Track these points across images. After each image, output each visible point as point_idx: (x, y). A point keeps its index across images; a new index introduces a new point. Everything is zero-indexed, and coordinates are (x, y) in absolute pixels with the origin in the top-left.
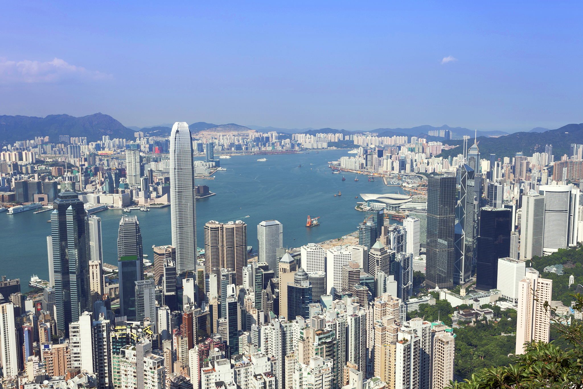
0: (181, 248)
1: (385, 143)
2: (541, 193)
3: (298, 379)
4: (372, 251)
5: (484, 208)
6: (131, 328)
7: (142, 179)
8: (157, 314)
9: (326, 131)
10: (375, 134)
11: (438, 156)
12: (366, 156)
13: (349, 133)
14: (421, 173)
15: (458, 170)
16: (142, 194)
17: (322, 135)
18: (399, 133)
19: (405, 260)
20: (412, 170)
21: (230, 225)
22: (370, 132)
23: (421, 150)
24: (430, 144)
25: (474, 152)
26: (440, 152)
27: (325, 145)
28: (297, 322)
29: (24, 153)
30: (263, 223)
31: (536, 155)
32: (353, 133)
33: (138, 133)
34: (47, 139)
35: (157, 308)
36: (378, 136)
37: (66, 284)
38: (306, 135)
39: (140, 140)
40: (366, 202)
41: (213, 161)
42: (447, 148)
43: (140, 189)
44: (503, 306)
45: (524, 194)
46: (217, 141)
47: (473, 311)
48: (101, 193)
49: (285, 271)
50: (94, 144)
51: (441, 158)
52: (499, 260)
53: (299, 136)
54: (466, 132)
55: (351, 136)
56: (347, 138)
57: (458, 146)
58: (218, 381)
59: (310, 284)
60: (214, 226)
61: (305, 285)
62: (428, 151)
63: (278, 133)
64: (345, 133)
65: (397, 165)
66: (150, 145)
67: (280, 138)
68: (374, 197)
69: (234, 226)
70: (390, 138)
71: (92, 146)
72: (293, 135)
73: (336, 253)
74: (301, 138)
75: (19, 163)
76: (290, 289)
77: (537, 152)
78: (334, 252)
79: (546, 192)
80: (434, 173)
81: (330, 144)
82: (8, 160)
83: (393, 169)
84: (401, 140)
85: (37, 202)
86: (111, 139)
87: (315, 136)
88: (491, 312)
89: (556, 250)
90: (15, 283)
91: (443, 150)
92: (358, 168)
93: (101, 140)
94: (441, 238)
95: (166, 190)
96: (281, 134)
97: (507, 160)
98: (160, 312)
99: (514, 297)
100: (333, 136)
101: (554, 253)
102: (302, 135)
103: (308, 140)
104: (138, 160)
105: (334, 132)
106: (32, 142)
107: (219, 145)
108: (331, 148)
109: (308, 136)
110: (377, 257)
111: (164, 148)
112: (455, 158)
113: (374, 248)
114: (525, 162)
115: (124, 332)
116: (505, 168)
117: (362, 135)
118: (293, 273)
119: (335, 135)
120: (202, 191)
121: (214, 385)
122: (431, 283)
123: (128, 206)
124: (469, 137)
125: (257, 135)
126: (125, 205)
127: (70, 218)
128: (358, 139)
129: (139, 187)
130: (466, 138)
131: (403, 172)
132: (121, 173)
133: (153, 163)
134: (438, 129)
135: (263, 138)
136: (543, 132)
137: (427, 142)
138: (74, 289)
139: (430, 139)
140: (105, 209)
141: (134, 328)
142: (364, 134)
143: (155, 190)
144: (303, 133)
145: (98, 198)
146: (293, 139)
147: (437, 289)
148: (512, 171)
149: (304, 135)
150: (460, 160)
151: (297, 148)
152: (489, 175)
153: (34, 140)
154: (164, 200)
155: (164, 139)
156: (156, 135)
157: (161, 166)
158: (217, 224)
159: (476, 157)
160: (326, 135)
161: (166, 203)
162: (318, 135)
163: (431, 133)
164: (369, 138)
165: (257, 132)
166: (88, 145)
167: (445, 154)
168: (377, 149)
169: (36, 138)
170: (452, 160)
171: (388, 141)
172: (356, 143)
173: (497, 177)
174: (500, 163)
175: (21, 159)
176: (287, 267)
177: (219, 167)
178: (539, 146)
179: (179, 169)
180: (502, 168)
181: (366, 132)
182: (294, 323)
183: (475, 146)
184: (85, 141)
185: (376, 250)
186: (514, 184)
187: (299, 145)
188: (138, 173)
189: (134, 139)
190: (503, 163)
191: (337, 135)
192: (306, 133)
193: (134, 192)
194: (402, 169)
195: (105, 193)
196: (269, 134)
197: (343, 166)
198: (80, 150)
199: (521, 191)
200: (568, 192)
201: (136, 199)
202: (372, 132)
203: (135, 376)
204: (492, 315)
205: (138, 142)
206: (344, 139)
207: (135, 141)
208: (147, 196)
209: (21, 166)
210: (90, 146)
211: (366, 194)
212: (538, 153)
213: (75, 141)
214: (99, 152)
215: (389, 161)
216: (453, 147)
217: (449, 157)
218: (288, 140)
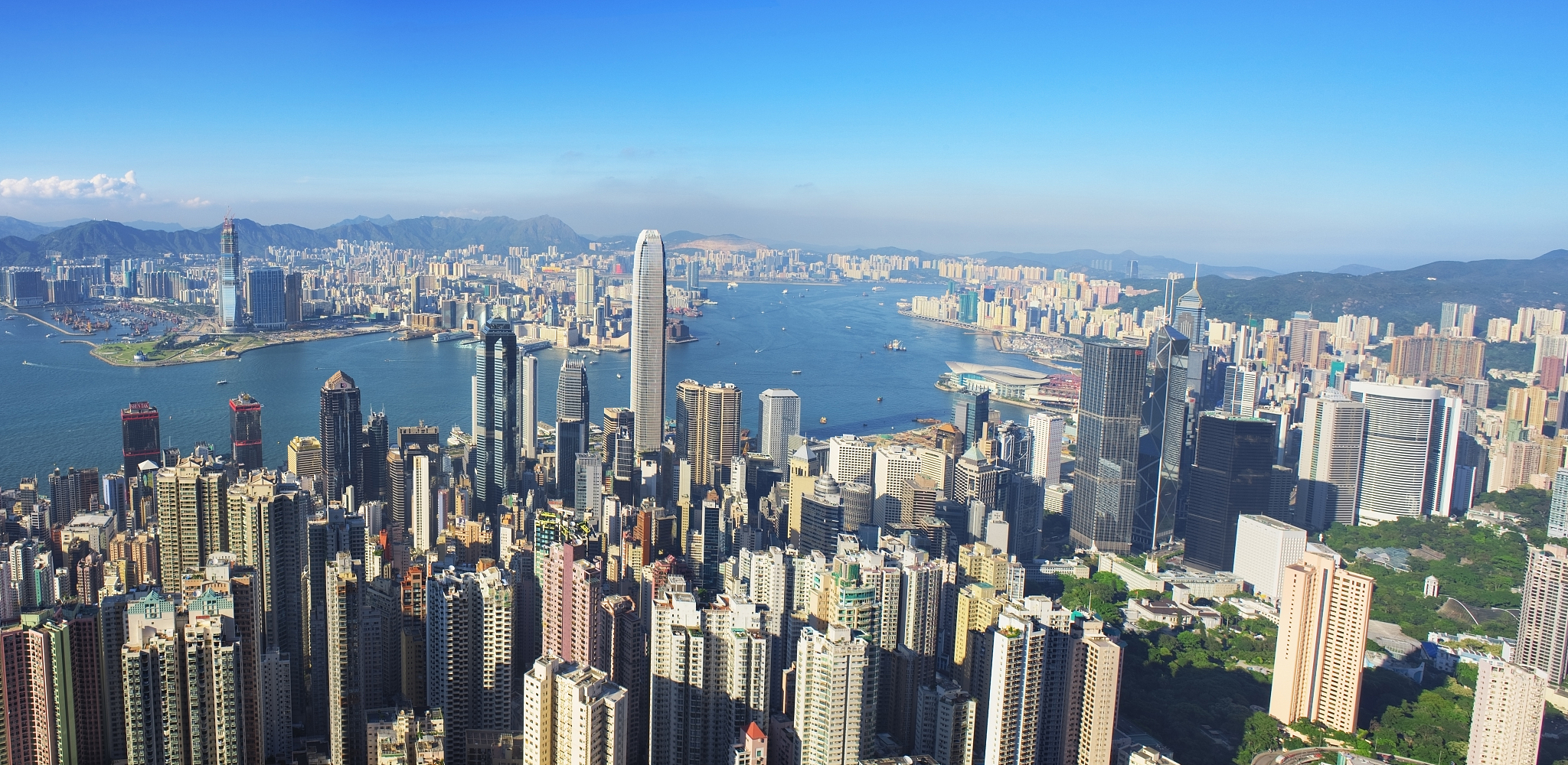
0: (643, 414)
1: (1000, 277)
2: (1356, 396)
3: (806, 652)
4: (961, 462)
5: (1208, 413)
6: (562, 518)
7: (595, 309)
8: (603, 504)
9: (889, 251)
10: (980, 261)
11: (1109, 307)
13: (931, 257)
14: (1072, 336)
15: (1153, 335)
16: (594, 329)
17: (881, 258)
18: (1030, 261)
20: (1054, 328)
21: (716, 388)
22: (971, 256)
23: (1073, 294)
24: (1093, 283)
25: (1191, 303)
26: (1116, 300)
27: (885, 274)
28: (813, 560)
29: (454, 265)
30: (770, 392)
31: (1344, 320)
32: (940, 257)
33: (593, 243)
34: (481, 247)
35: (603, 496)
36: (987, 265)
37: (490, 442)
40: (958, 376)
41: (697, 289)
42: (1130, 292)
43: (592, 322)
44: (1247, 609)
45: (1311, 396)
46: (704, 260)
47: (1173, 606)
48: (542, 325)
49: (800, 472)
50: (538, 257)
51: (1117, 311)
52: (1241, 517)
53: (840, 258)
54: (1175, 265)
55: (934, 261)
56: (926, 265)
57: (1153, 291)
58: (675, 623)
59: (842, 501)
60: (691, 387)
61: (833, 500)
62: (1087, 295)
64: (923, 256)
65: (1021, 317)
66: (610, 261)
68: (973, 369)
69: (722, 391)
70: (1010, 270)
71: (535, 259)
72: (829, 256)
73: (892, 457)
74: (841, 261)
75: (449, 278)
76: (806, 503)
77: (1349, 313)
78: (888, 455)
79: (1367, 395)
80: (1100, 337)
81: (894, 274)
82: (436, 273)
83: (1013, 322)
84: (1033, 273)
85: (465, 329)
86: (558, 250)
87: (868, 258)
88: (1216, 615)
89: (1392, 518)
90: (433, 432)
91: (1121, 296)
92: (944, 317)
93: (547, 251)
94: (1107, 458)
95: (627, 327)
97: (1270, 324)
98: (607, 502)
99: (1274, 595)
100: (901, 260)
101: (1384, 523)
102: (845, 257)
104: (592, 281)
105: (903, 253)
107: (708, 266)
108: (897, 280)
110: (971, 474)
111: (627, 267)
112: (1146, 314)
113: (964, 459)
114: (1316, 333)
115: (552, 522)
116: (1265, 339)
117: (954, 261)
118: (814, 478)
119: (904, 259)
120: (679, 333)
121: (669, 628)
122: (1082, 537)
123: (575, 346)
124: (1181, 276)
125: (769, 253)
126: (572, 344)
127: (499, 354)
128: (946, 268)
129: (591, 320)
130: (1174, 276)
131: (1033, 330)
132: (568, 298)
133: (612, 287)
136: (1364, 273)
137: (1087, 281)
138: (499, 449)
139: (1094, 275)
140: (547, 345)
141: (565, 520)
142: (960, 260)
143: (614, 325)
144: (848, 254)
145: (538, 330)
146: (829, 261)
147: (1094, 549)
148: (1282, 346)
149: (848, 257)
150: (1158, 318)
151: (834, 277)
152: (1228, 350)
153: (467, 248)
154: (622, 341)
155: (629, 254)
156: (617, 248)
157: (622, 292)
158: (694, 385)
159: (1196, 315)
160: (888, 258)
161: (626, 346)
162: (874, 258)
163: (1096, 265)
164: (969, 266)
165: (770, 249)
166: (530, 257)
167: (1124, 304)
168: (983, 287)
169: (469, 246)
170: (1140, 317)
171: (1005, 274)
173: (1246, 356)
174: (1253, 329)
175: (451, 273)
176: (805, 467)
177: (706, 298)
178: (1356, 302)
179: (645, 298)
180: (1259, 339)
181: (964, 256)
182: (807, 560)
183: (1194, 291)
184: (527, 252)
185: (969, 461)
186: (1286, 373)
187: (838, 272)
188: (592, 299)
190: (1260, 330)
191: (908, 259)
192: (852, 254)
193: (584, 326)
194: (1032, 325)
195: (546, 324)
197: (916, 311)
198: (519, 264)
199: (1305, 388)
200: (1430, 401)
201: (587, 337)
202: (975, 256)
203: (560, 587)
204: (1218, 622)
206: (921, 265)
208: (602, 332)
209: (451, 281)
210: (533, 260)
211: (958, 364)
212: (1351, 316)
213: (514, 251)
214: (544, 268)
215: (1007, 309)
216: (1144, 292)
217: (1135, 311)
218: (819, 263)
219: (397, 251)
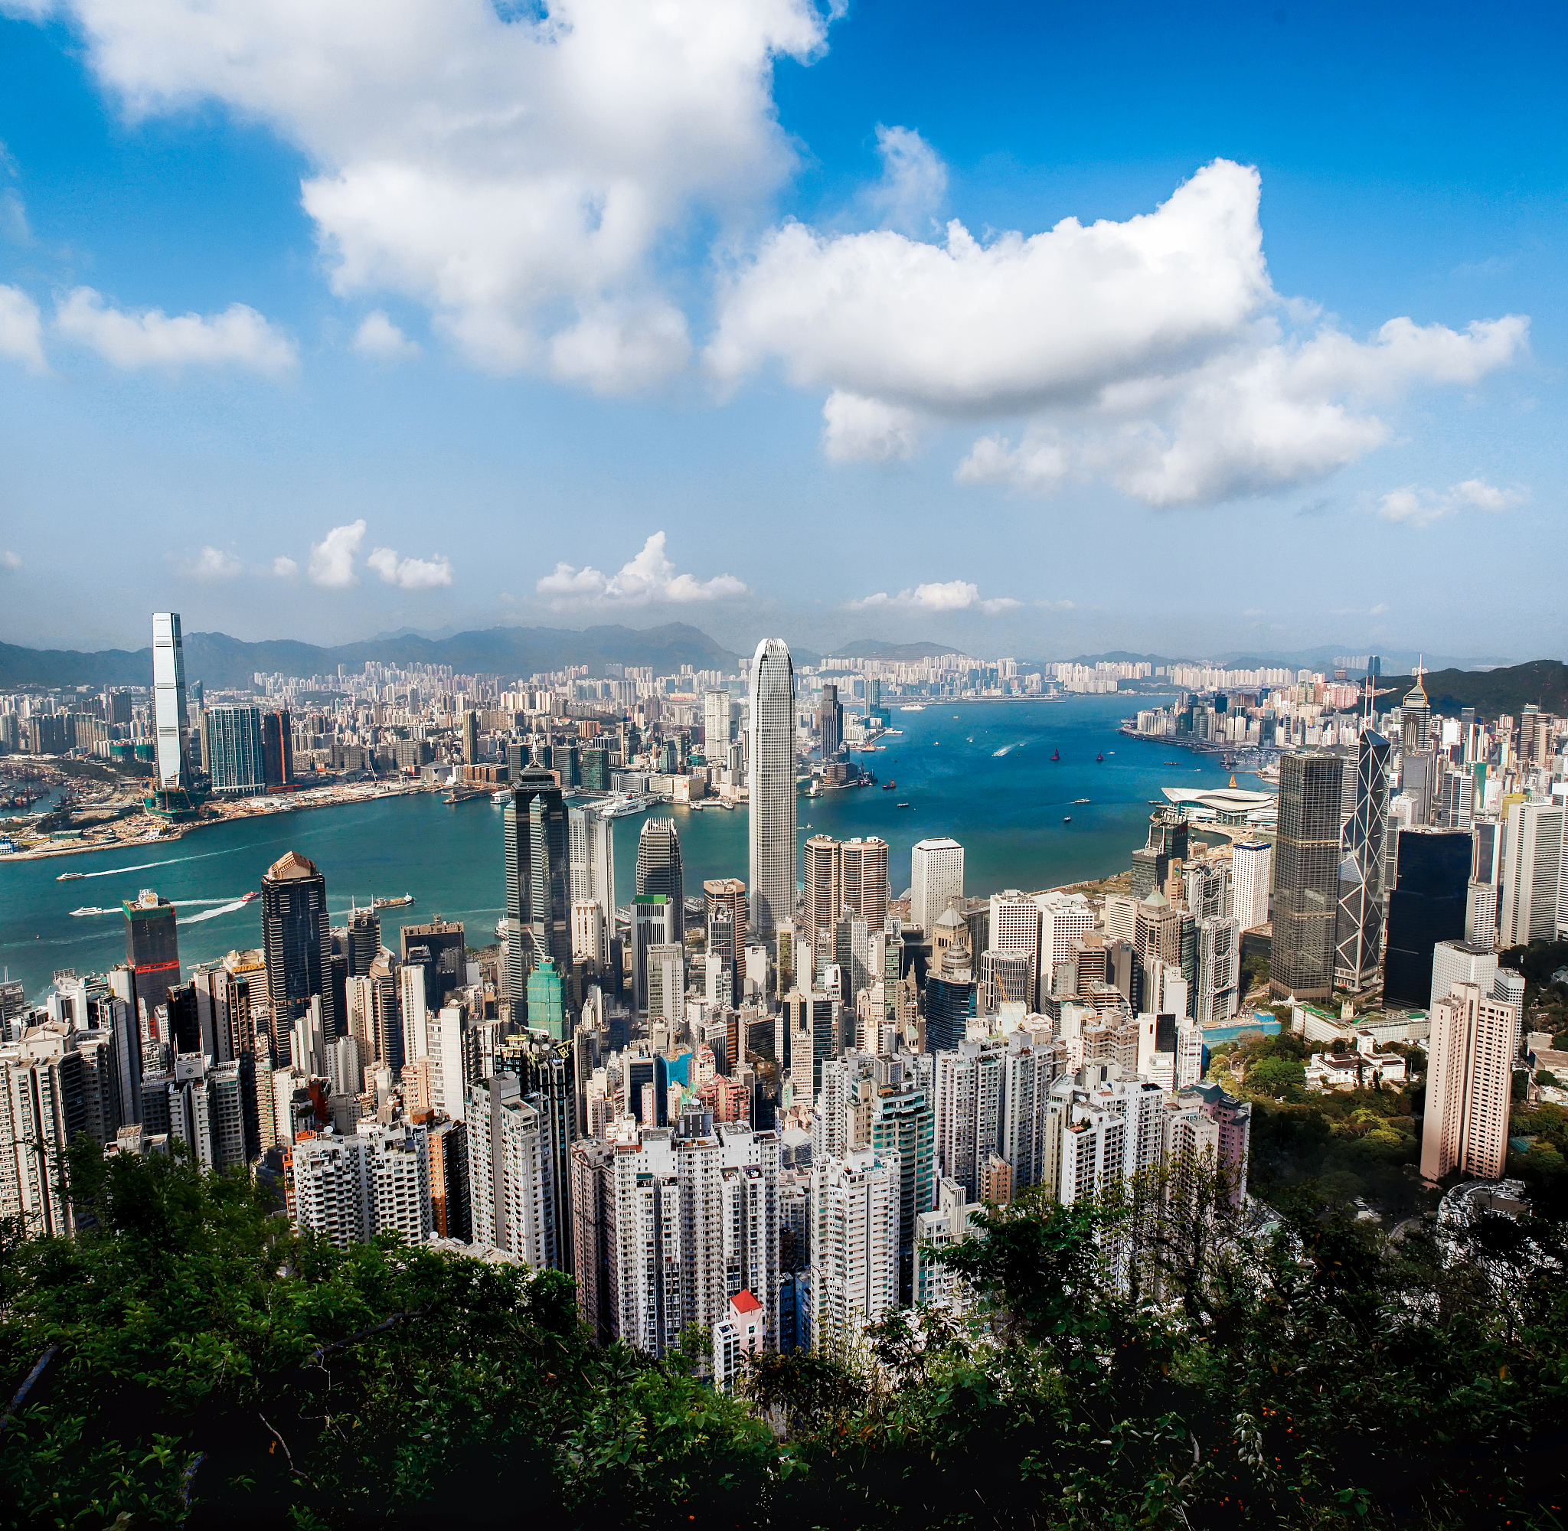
7: (730, 748)
9: (1117, 657)
10: (1221, 665)
11: (1347, 712)
13: (1166, 662)
16: (727, 776)
17: (1108, 666)
22: (1211, 660)
23: (1311, 698)
24: (1332, 684)
26: (1354, 703)
27: (1112, 686)
29: (538, 694)
32: (1174, 662)
34: (584, 670)
36: (1226, 669)
38: (1075, 667)
40: (1175, 804)
42: (1370, 693)
46: (893, 677)
47: (1356, 1058)
48: (653, 773)
50: (664, 679)
51: (1355, 716)
53: (1061, 667)
54: (1421, 657)
55: (1170, 667)
56: (1160, 671)
57: (1394, 689)
62: (1326, 700)
63: (1019, 662)
64: (1155, 661)
65: (1255, 728)
67: (1020, 671)
68: (1191, 794)
70: (1252, 673)
71: (660, 684)
72: (1049, 666)
74: (1063, 672)
75: (528, 712)
81: (1123, 684)
82: (511, 707)
83: (1247, 737)
84: (1275, 676)
86: (696, 671)
87: (1093, 667)
88: (1402, 1060)
90: (455, 931)
91: (1359, 699)
93: (678, 672)
96: (1022, 664)
97: (1505, 720)
100: (1131, 667)
102: (1067, 665)
103: (1077, 676)
105: (1133, 659)
106: (560, 674)
107: (897, 685)
108: (1125, 692)
109: (1079, 667)
112: (1385, 715)
114: (1544, 728)
117: (1193, 665)
119: (1134, 665)
120: (843, 775)
122: (1281, 987)
123: (699, 798)
125: (975, 664)
126: (693, 797)
128: (1182, 675)
129: (724, 763)
131: (1267, 742)
132: (697, 735)
135: (985, 671)
140: (657, 803)
142: (1198, 665)
144: (1070, 661)
145: (647, 781)
146: (1047, 673)
147: (1290, 1001)
149: (1072, 665)
151: (1052, 692)
152: (1457, 753)
153: (565, 671)
159: (1421, 715)
160: (1116, 665)
162: (1099, 665)
164: (1210, 672)
165: (975, 659)
166: (654, 681)
168: (1216, 695)
170: (1378, 720)
171: (1246, 677)
172: (1175, 683)
173: (1475, 757)
174: (1483, 728)
175: (532, 705)
177: (889, 727)
181: (1203, 660)
184: (650, 674)
187: (1058, 685)
188: (727, 734)
191: (1139, 665)
192: (1074, 662)
193: (714, 771)
194: (1266, 738)
195: (659, 772)
196: (999, 664)
197: (1140, 729)
201: (717, 786)
202: (1214, 659)
205: (743, 676)
206: (1153, 672)
207: (738, 675)
209: (530, 717)
210: (657, 685)
211: (1175, 790)
213: (631, 673)
214: (672, 695)
215: (1241, 720)
216: (1383, 692)
218: (1037, 675)
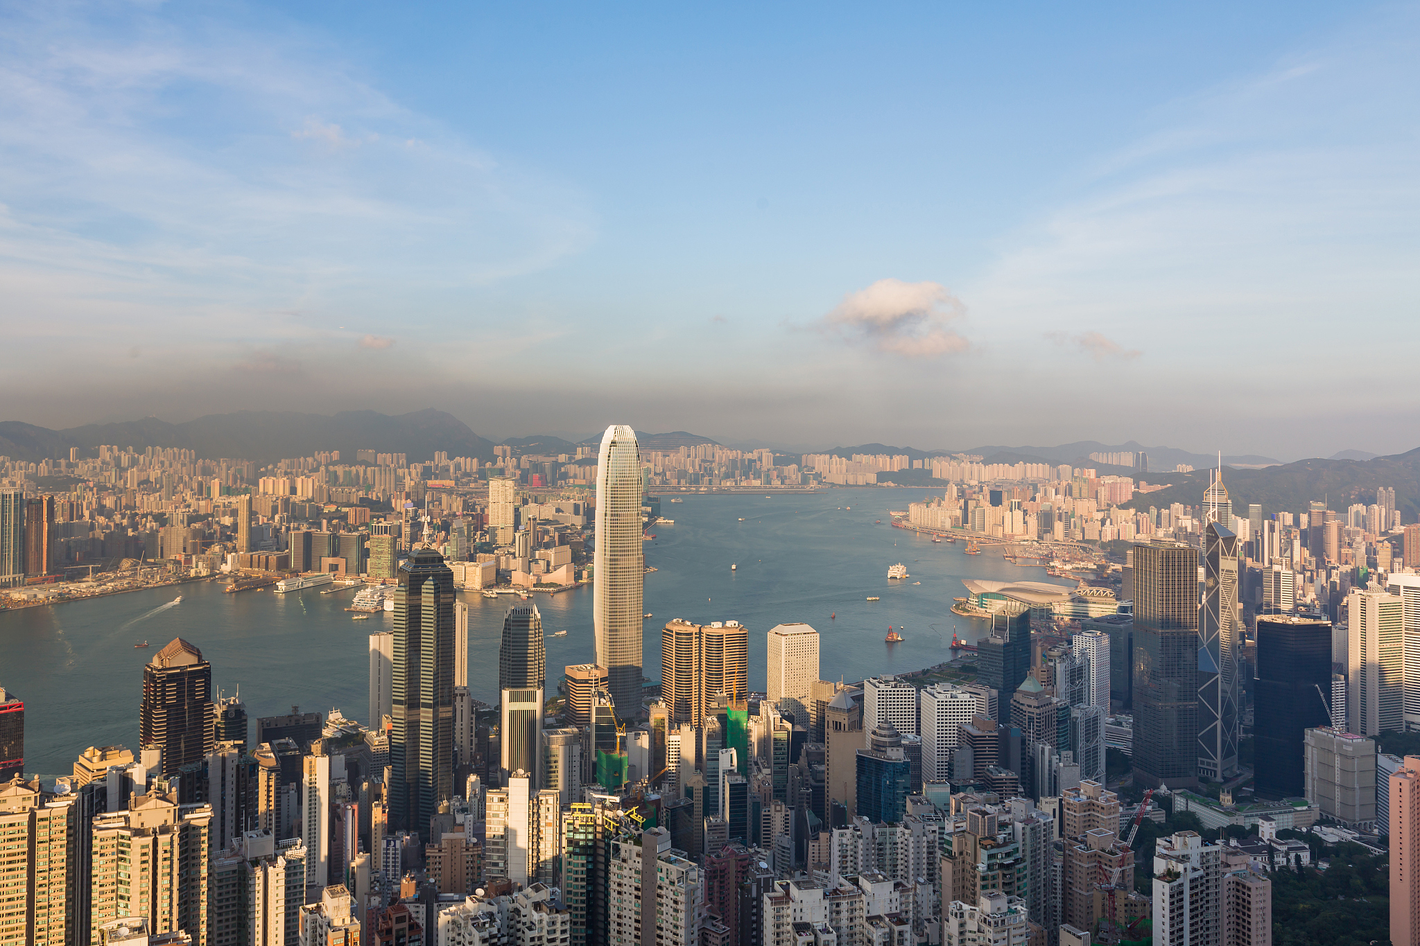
1: (1002, 476)
4: (1016, 697)
7: (516, 535)
9: (874, 449)
10: (977, 458)
11: (1124, 507)
12: (966, 503)
13: (922, 455)
14: (1089, 542)
16: (517, 563)
17: (866, 459)
18: (1029, 456)
19: (1087, 722)
20: (1069, 534)
21: (715, 628)
22: (966, 453)
23: (1085, 493)
24: (1106, 479)
26: (1130, 497)
27: (872, 478)
29: (298, 480)
31: (1356, 508)
32: (932, 455)
33: (500, 447)
34: (336, 455)
36: (986, 463)
37: (414, 726)
38: (831, 458)
39: (504, 461)
40: (977, 596)
41: (648, 504)
42: (1145, 489)
43: (515, 554)
44: (1330, 836)
47: (1261, 843)
49: (838, 726)
50: (420, 466)
51: (1132, 511)
53: (817, 458)
55: (927, 460)
56: (917, 464)
57: (1169, 485)
60: (683, 629)
62: (1104, 494)
63: (773, 452)
64: (913, 454)
66: (523, 470)
67: (777, 462)
68: (991, 587)
70: (1011, 467)
71: (416, 469)
72: (804, 457)
74: (820, 463)
75: (292, 498)
76: (863, 762)
77: (1358, 503)
81: (882, 476)
84: (1036, 471)
85: (327, 571)
86: (451, 458)
87: (849, 458)
88: (1304, 848)
91: (1134, 494)
92: (948, 527)
93: (432, 459)
96: (778, 455)
97: (1286, 518)
100: (888, 459)
102: (822, 457)
103: (834, 467)
104: (511, 498)
105: (891, 452)
106: (310, 460)
107: (656, 474)
108: (886, 484)
109: (835, 458)
110: (1030, 710)
112: (1165, 511)
113: (1020, 693)
114: (1333, 525)
117: (948, 458)
119: (891, 458)
122: (1147, 776)
123: (492, 586)
124: (1191, 468)
125: (732, 455)
126: (487, 585)
128: (940, 468)
130: (1184, 469)
131: (1047, 537)
132: (478, 522)
134: (1117, 449)
135: (743, 461)
137: (1098, 476)
139: (1103, 470)
142: (955, 458)
143: (544, 557)
144: (825, 453)
146: (804, 464)
147: (1164, 788)
149: (828, 457)
151: (814, 482)
153: (313, 456)
156: (535, 451)
160: (872, 457)
162: (857, 457)
163: (1102, 459)
164: (966, 466)
165: (730, 449)
166: (409, 467)
167: (1139, 503)
168: (986, 488)
169: (316, 453)
170: (1159, 514)
171: (1007, 472)
172: (936, 475)
174: (1277, 524)
175: (294, 491)
176: (843, 718)
177: (660, 516)
178: (1362, 490)
181: (958, 453)
184: (403, 461)
185: (1026, 695)
187: (818, 476)
188: (510, 521)
189: (494, 460)
191: (896, 458)
192: (830, 453)
193: (502, 559)
194: (1045, 531)
196: (754, 455)
197: (915, 521)
202: (969, 453)
205: (500, 464)
206: (911, 466)
207: (494, 463)
208: (528, 566)
210: (413, 471)
211: (975, 581)
212: (1361, 505)
213: (385, 459)
214: (429, 482)
215: (1018, 514)
216: (1159, 487)
217: (1154, 510)
218: (794, 466)
219: (200, 462)
